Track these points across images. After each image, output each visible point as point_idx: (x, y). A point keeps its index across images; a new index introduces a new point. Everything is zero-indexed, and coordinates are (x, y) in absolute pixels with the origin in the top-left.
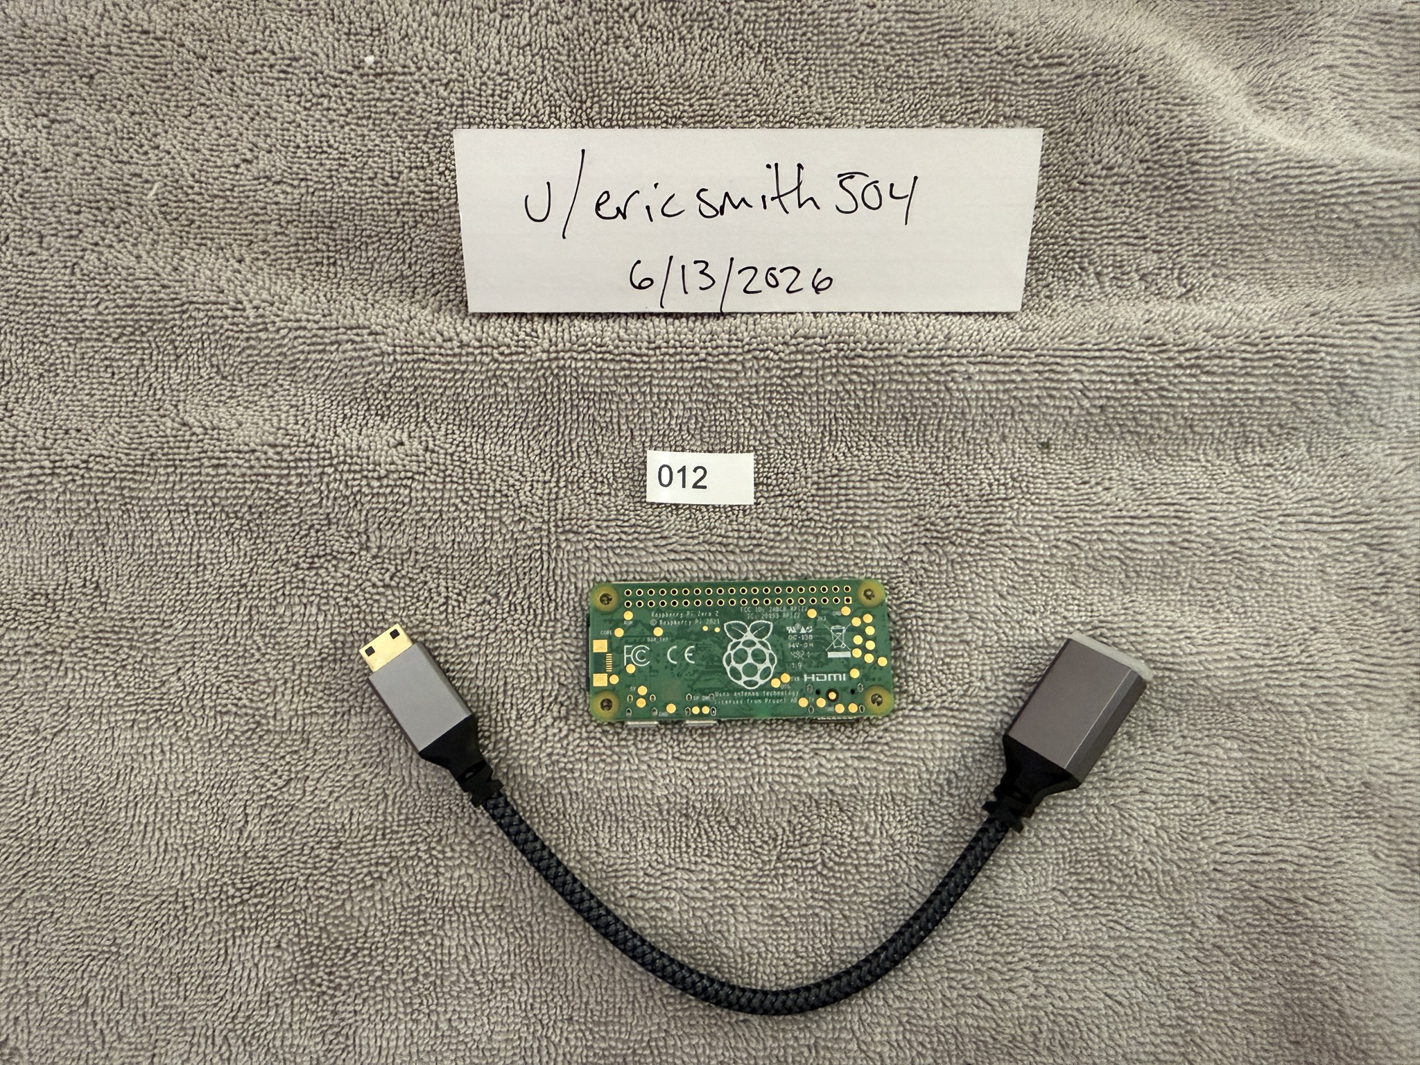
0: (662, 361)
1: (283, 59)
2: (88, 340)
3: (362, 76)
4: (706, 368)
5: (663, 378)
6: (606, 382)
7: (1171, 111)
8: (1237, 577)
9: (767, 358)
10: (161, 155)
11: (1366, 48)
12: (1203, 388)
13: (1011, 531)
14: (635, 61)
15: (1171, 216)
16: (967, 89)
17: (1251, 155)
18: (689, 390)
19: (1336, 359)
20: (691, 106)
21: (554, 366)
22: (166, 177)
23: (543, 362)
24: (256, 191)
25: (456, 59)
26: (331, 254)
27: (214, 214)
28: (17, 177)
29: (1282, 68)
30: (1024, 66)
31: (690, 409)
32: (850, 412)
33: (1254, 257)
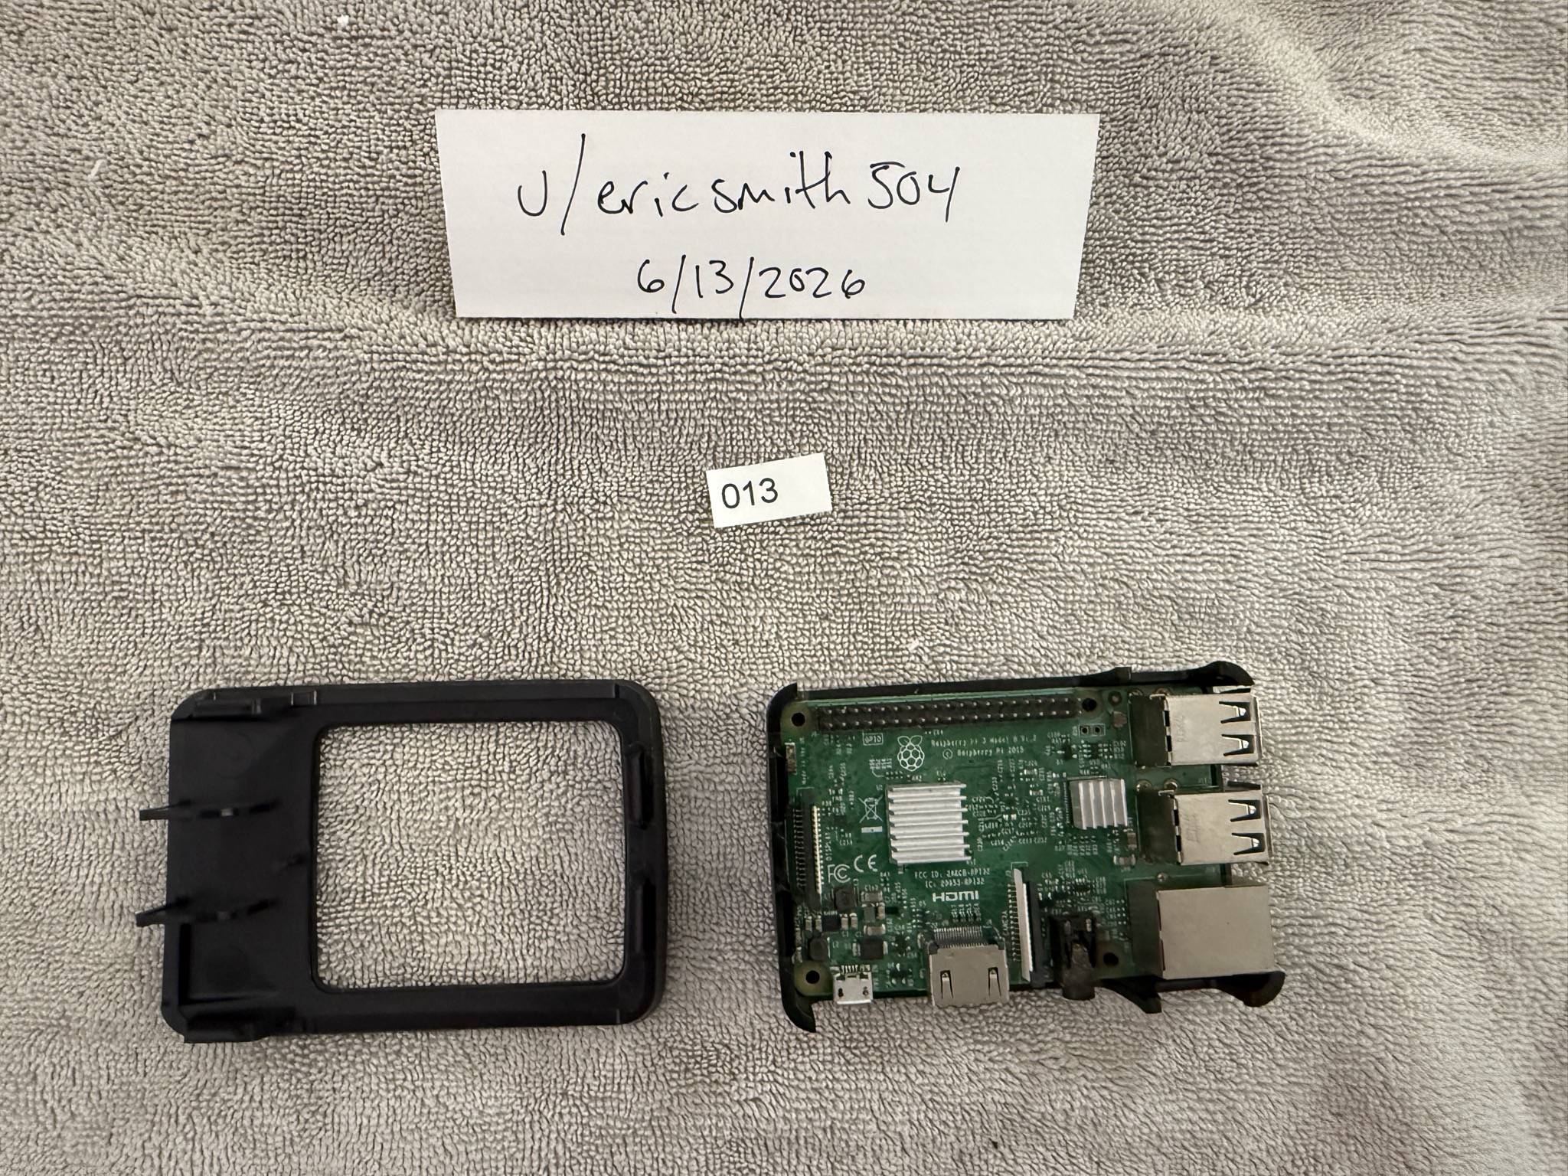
0: (673, 373)
1: (244, 17)
2: (21, 340)
3: (335, 39)
4: (722, 380)
5: (673, 392)
6: (610, 397)
7: (1246, 98)
8: (1298, 621)
9: (790, 370)
10: (104, 128)
11: (1463, 30)
13: (1055, 569)
14: (647, 28)
15: (1241, 217)
16: (1021, 67)
17: (1330, 151)
18: (701, 406)
19: (1412, 382)
20: (710, 81)
21: (551, 377)
22: (110, 153)
23: (540, 372)
24: (214, 171)
25: (442, 21)
26: (300, 247)
27: (166, 197)
29: (1369, 51)
30: (1084, 42)
32: (881, 433)
33: (1330, 265)
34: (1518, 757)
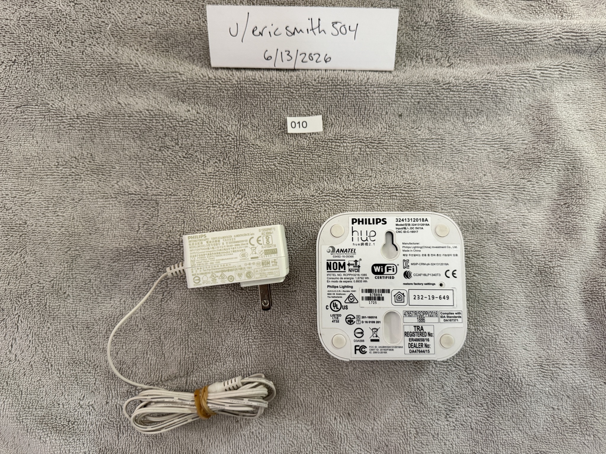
0: (274, 85)
2: (88, 76)
5: (275, 90)
6: (256, 91)
7: (447, 4)
8: (461, 159)
9: (309, 85)
10: (111, 15)
12: (451, 96)
13: (387, 143)
15: (446, 39)
17: (471, 19)
19: (494, 87)
21: (239, 86)
22: (113, 22)
23: (236, 85)
24: (142, 27)
26: (167, 49)
27: (129, 35)
28: (64, 22)
31: (283, 101)
32: (335, 103)
33: (473, 53)
34: (525, 198)
